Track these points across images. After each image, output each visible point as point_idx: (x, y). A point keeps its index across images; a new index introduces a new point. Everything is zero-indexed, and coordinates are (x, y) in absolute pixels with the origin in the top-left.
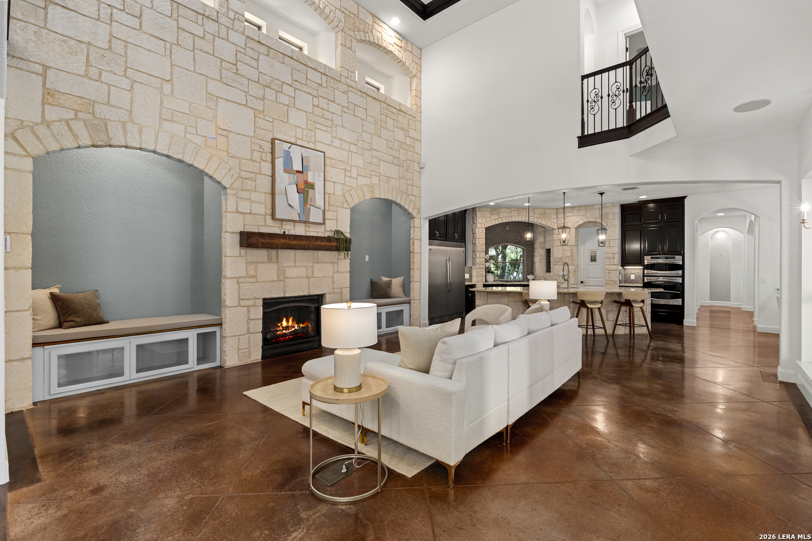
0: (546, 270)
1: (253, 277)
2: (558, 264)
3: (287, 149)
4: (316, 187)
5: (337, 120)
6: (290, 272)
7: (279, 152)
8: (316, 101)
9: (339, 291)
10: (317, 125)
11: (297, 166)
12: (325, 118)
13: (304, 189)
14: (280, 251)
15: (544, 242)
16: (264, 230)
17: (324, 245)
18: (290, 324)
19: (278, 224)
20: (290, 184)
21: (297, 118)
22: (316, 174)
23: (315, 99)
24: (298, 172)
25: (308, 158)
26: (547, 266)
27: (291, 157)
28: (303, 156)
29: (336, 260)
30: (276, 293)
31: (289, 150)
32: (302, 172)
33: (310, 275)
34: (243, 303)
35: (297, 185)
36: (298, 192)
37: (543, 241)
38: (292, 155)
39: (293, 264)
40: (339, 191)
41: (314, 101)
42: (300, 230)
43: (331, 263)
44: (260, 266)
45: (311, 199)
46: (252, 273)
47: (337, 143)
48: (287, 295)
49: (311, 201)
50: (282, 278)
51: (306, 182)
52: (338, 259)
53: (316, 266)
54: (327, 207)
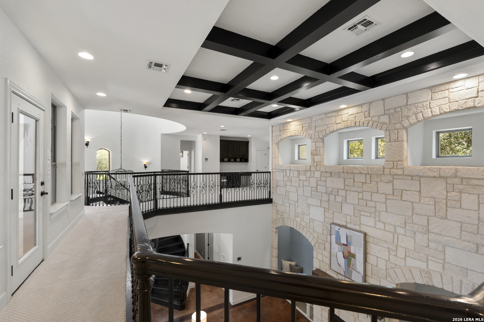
3: (337, 230)
4: (357, 258)
5: (381, 207)
7: (333, 232)
8: (361, 195)
10: (362, 213)
11: (344, 241)
12: (368, 207)
13: (348, 257)
20: (339, 251)
21: (348, 209)
22: (357, 248)
23: (360, 194)
24: (344, 244)
25: (351, 236)
27: (340, 235)
28: (348, 235)
31: (338, 230)
32: (347, 245)
35: (343, 253)
36: (344, 257)
38: (340, 234)
40: (382, 265)
41: (359, 196)
45: (353, 264)
47: (380, 225)
49: (353, 266)
51: (349, 252)
54: (369, 273)
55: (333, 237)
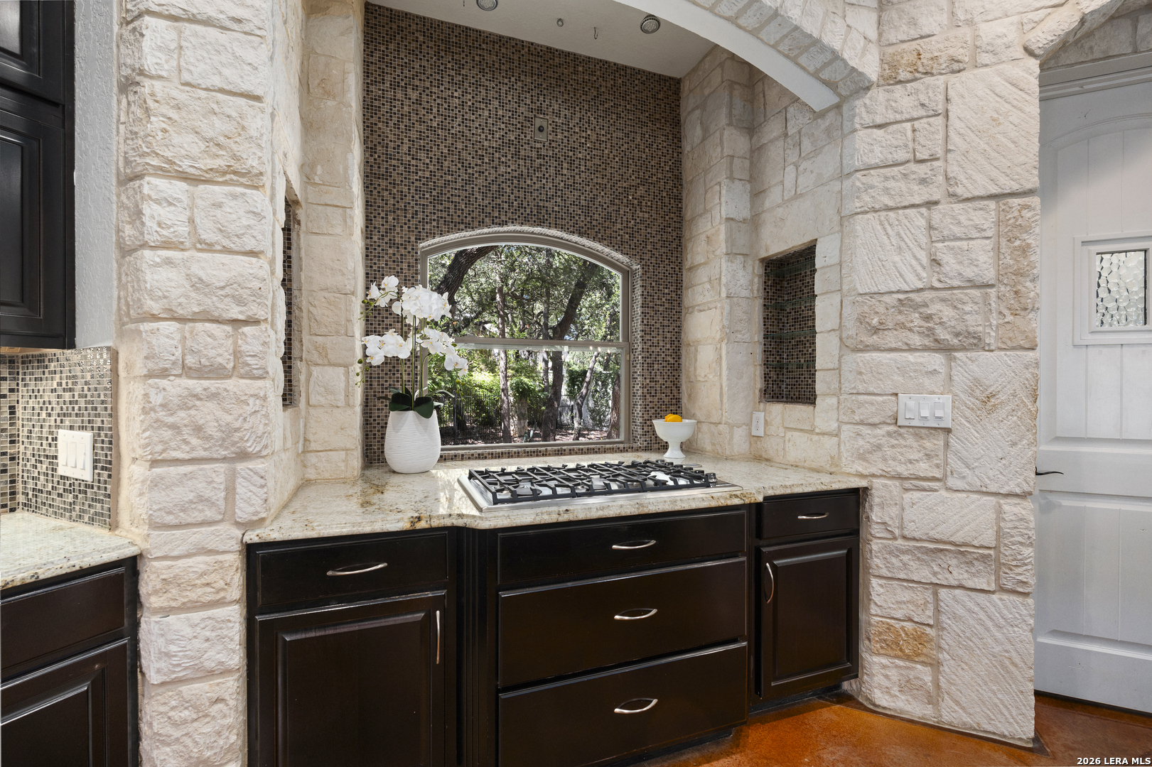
0: (759, 384)
2: (890, 339)
15: (754, 223)
26: (766, 364)
37: (746, 213)
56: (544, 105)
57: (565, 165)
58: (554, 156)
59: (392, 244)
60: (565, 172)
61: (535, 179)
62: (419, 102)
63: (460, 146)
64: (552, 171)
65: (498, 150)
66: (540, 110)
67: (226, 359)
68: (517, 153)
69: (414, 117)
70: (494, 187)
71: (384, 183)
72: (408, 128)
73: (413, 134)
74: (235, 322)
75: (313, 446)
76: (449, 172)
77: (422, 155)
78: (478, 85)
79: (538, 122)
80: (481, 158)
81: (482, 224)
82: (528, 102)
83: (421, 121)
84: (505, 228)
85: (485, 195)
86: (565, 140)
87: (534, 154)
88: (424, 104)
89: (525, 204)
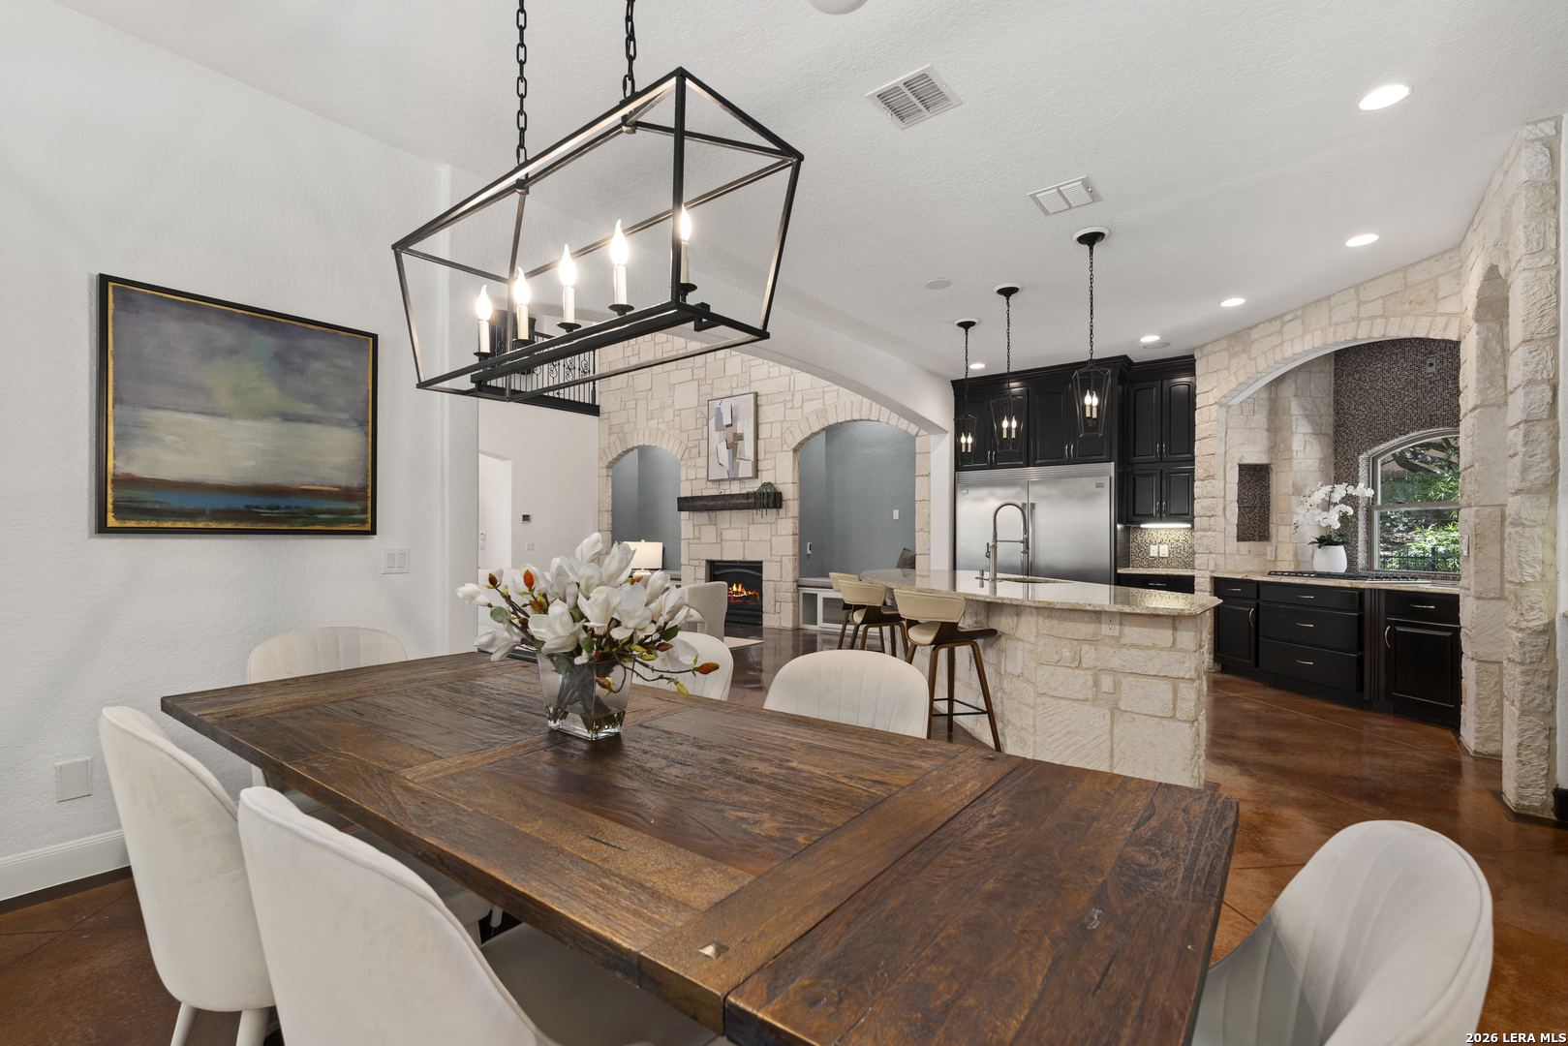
1: (698, 538)
3: (718, 407)
4: (745, 437)
6: (728, 535)
7: (713, 413)
9: (778, 559)
11: (727, 421)
13: (733, 443)
14: (718, 512)
16: (706, 493)
17: (740, 503)
18: (740, 590)
19: (716, 485)
20: (720, 442)
22: (745, 421)
24: (728, 426)
25: (737, 407)
27: (721, 413)
28: (733, 407)
29: (774, 520)
30: (716, 557)
31: (720, 406)
32: (731, 425)
33: (745, 538)
34: (692, 562)
35: (726, 441)
36: (727, 448)
38: (722, 411)
39: (728, 526)
42: (735, 489)
43: (767, 523)
44: (704, 528)
45: (740, 451)
46: (697, 535)
48: (724, 559)
49: (740, 455)
50: (719, 540)
51: (735, 435)
52: (777, 519)
53: (752, 527)
54: (761, 456)
55: (712, 422)
56: (1434, 347)
57: (1450, 382)
58: (1443, 379)
59: (1346, 459)
60: (1450, 386)
61: (1428, 399)
62: (1360, 379)
63: (1381, 395)
64: (1441, 389)
65: (1403, 389)
66: (1431, 352)
67: (1207, 526)
68: (1416, 387)
69: (1357, 388)
70: (1401, 413)
71: (1342, 429)
72: (1354, 395)
73: (1356, 398)
74: (1210, 517)
75: (1279, 558)
76: (1376, 412)
77: (1361, 407)
78: (1391, 354)
79: (1429, 361)
80: (1393, 397)
81: (1394, 437)
82: (1423, 350)
83: (1361, 389)
84: (1408, 436)
85: (1395, 419)
86: (1450, 365)
87: (1427, 383)
88: (1363, 379)
89: (1421, 417)
